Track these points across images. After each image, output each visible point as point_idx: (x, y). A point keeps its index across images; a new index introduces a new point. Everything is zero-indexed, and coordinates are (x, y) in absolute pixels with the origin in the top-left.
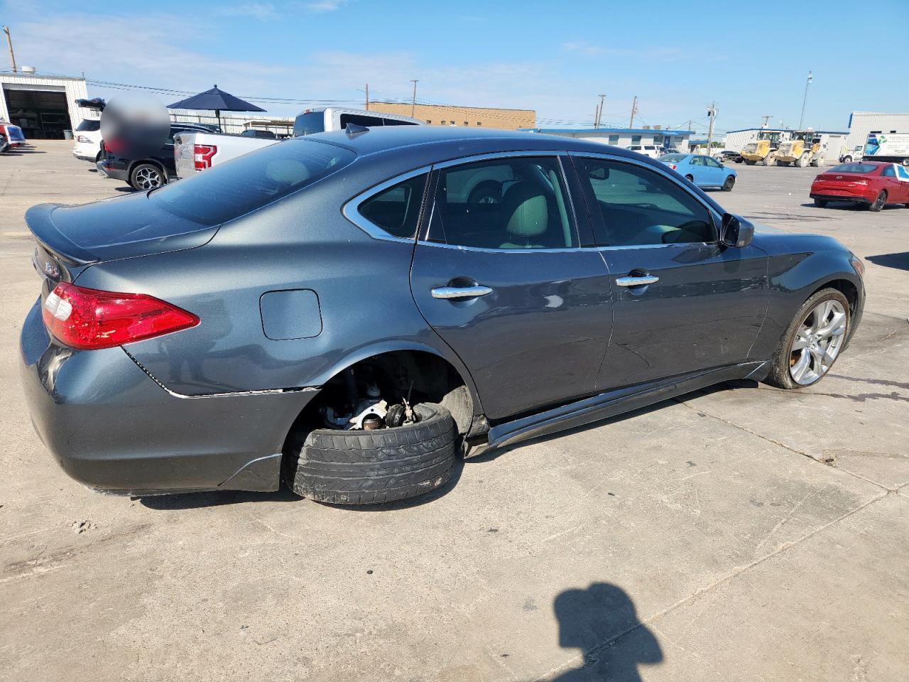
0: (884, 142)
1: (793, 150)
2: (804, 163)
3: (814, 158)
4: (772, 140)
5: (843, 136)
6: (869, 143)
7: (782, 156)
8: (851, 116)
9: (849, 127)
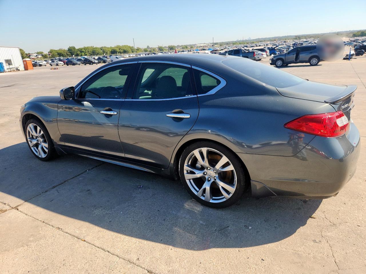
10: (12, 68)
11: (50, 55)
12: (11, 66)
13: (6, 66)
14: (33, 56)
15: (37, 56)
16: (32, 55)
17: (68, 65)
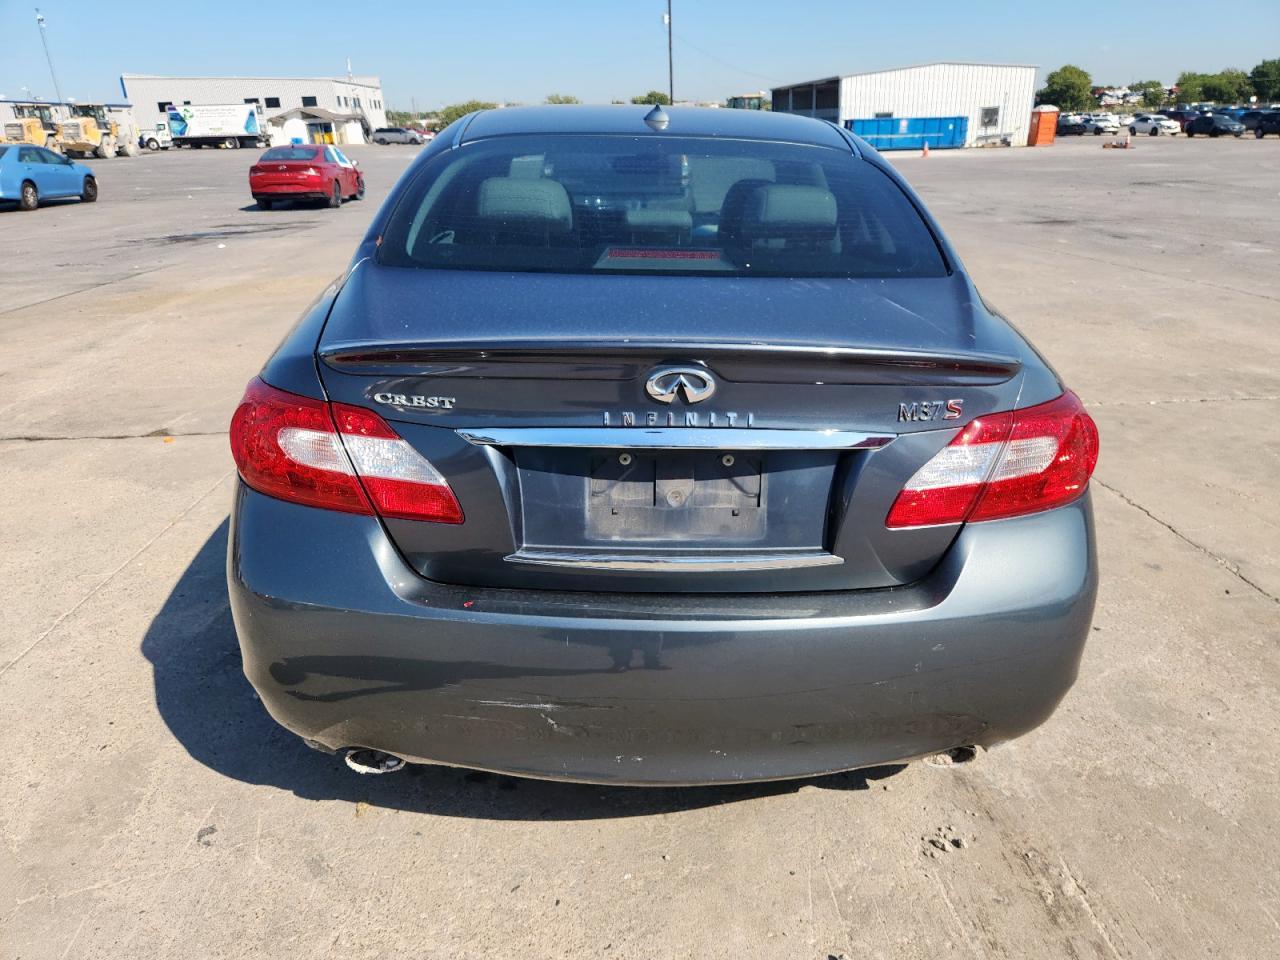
0: (191, 117)
1: (86, 133)
2: (110, 152)
3: (121, 145)
4: (41, 118)
5: (125, 110)
6: (172, 119)
7: (71, 142)
8: (121, 79)
9: (125, 96)
10: (993, 136)
11: (1173, 96)
12: (991, 131)
13: (974, 131)
14: (1111, 96)
15: (1125, 96)
16: (1111, 93)
17: (1190, 135)
